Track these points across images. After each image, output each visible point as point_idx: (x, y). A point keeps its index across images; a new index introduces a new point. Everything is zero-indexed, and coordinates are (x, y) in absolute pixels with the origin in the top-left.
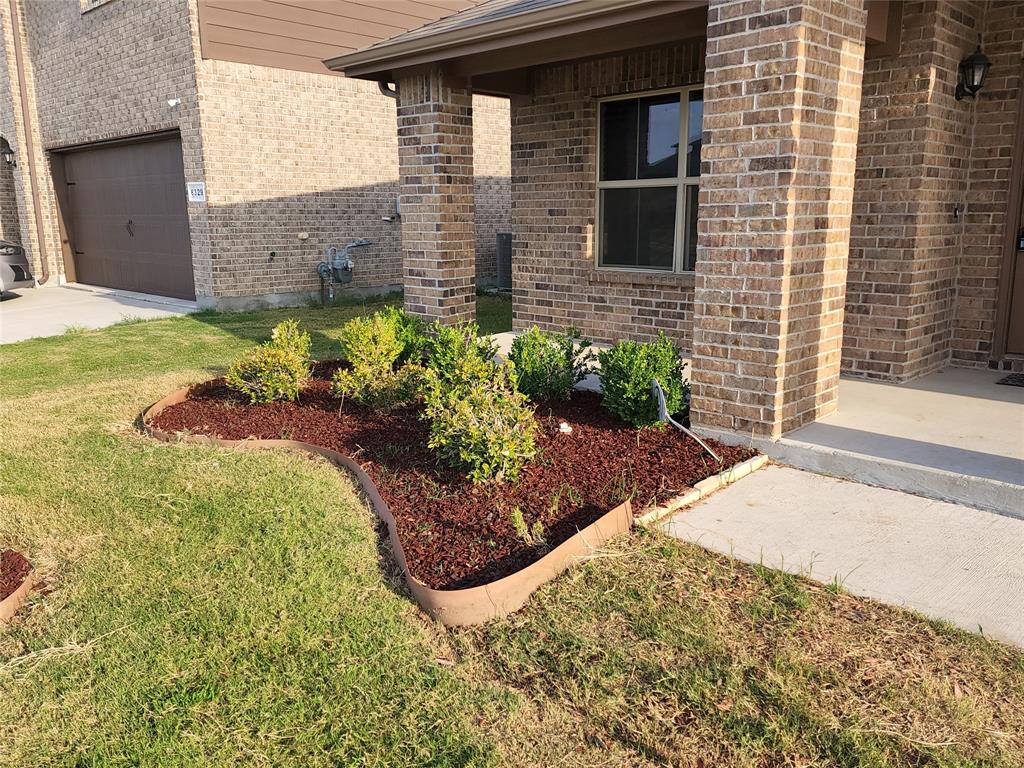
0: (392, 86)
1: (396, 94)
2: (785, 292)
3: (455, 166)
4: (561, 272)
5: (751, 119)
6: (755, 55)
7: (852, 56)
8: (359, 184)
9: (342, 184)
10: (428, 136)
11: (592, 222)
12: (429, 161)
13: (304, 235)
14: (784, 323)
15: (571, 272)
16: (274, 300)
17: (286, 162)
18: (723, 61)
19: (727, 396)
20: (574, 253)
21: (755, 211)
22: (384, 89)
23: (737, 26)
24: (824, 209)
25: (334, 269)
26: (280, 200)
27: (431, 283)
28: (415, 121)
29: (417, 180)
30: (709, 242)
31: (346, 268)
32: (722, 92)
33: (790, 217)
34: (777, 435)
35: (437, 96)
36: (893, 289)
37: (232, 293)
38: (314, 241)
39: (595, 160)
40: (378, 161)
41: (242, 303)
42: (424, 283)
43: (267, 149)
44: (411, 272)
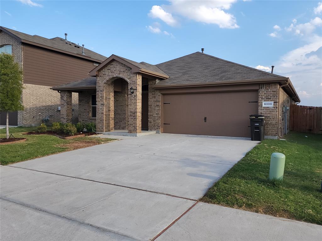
0: (60, 91)
1: (60, 93)
2: (104, 117)
3: (69, 103)
4: (86, 118)
5: (100, 100)
6: (100, 94)
7: (112, 94)
8: (51, 105)
9: (48, 105)
10: (65, 99)
11: (90, 111)
12: (65, 102)
13: (40, 114)
14: (104, 120)
15: (87, 118)
16: (33, 125)
17: (37, 101)
18: (98, 94)
19: (99, 128)
20: (88, 115)
21: (101, 109)
22: (58, 92)
23: (99, 91)
24: (110, 109)
25: (46, 120)
26: (36, 107)
27: (65, 119)
28: (63, 97)
29: (63, 105)
30: (97, 112)
31: (48, 120)
32: (98, 97)
33: (104, 110)
34: (104, 132)
35: (66, 94)
36: (124, 119)
37: (26, 123)
38: (42, 115)
39: (91, 102)
40: (55, 101)
41: (27, 125)
42: (64, 119)
43: (34, 98)
44: (62, 118)
